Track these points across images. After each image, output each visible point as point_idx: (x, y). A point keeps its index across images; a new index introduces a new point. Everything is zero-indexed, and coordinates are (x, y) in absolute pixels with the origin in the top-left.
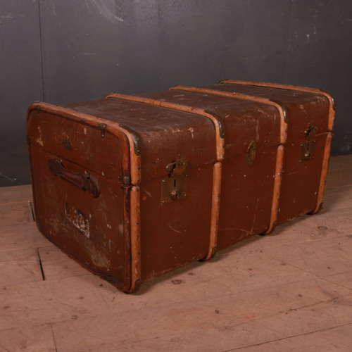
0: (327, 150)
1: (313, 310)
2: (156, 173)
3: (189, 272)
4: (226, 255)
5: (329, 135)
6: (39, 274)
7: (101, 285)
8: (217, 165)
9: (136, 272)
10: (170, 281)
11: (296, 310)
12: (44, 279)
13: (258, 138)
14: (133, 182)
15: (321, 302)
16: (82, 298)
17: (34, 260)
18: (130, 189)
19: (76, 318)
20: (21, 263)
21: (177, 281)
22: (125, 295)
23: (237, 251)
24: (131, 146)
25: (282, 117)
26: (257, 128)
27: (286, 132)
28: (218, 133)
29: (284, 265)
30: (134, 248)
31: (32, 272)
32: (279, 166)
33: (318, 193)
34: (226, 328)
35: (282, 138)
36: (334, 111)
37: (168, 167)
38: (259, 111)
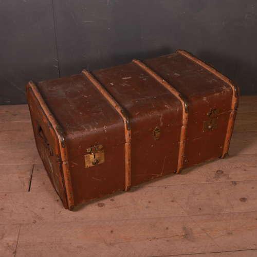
1: (168, 241)
3: (111, 198)
5: (232, 112)
6: (27, 186)
7: (58, 200)
8: (127, 144)
9: (70, 202)
11: (158, 239)
12: (29, 190)
13: (162, 124)
14: (62, 160)
15: (177, 235)
16: (43, 208)
18: (62, 163)
19: (35, 222)
20: (21, 175)
21: (101, 204)
24: (60, 142)
25: (184, 109)
26: (161, 119)
27: (186, 118)
28: (126, 127)
29: (173, 201)
30: (67, 191)
31: (24, 184)
32: (182, 137)
33: (223, 148)
34: (111, 244)
35: (183, 122)
36: (235, 98)
37: (88, 150)
38: (166, 106)
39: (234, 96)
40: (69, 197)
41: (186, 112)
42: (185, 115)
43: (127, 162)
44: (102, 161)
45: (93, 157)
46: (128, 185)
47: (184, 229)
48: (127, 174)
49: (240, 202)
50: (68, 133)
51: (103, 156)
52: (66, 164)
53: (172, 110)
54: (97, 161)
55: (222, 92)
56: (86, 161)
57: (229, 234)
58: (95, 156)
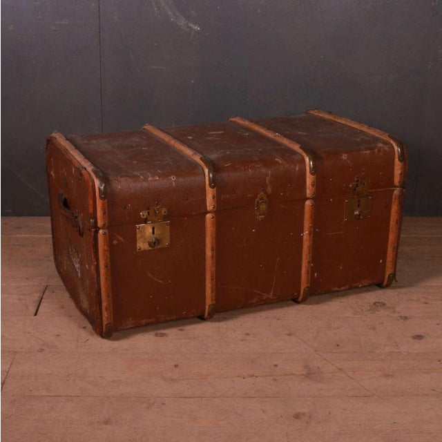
0: (395, 208)
1: (275, 380)
2: (127, 219)
3: (180, 328)
4: (237, 318)
5: (397, 192)
6: (33, 310)
7: (85, 327)
8: (209, 216)
9: (106, 315)
10: (152, 333)
11: (257, 377)
12: (36, 314)
13: (269, 189)
14: (99, 225)
15: (292, 374)
16: (58, 335)
17: (37, 296)
18: (97, 232)
19: (41, 350)
20: (22, 297)
21: (161, 333)
22: (100, 339)
23: (252, 315)
24: (97, 190)
25: (308, 168)
26: (268, 179)
27: (313, 185)
28: (207, 183)
29: (289, 335)
30: (103, 290)
31: (27, 307)
32: (307, 224)
33: (384, 262)
34: (172, 380)
35: (308, 191)
36: (400, 163)
37: (143, 214)
38: (276, 159)
39: (397, 160)
40: (104, 304)
41: (311, 173)
42: (309, 179)
43: (209, 253)
44: (166, 243)
45: (151, 231)
46: (210, 303)
47: (306, 367)
48: (208, 276)
49: (411, 339)
50: (111, 178)
51: (168, 234)
52: (105, 234)
53: (287, 166)
54: (158, 241)
55: (376, 150)
56: (138, 236)
57: (387, 376)
58: (153, 228)
